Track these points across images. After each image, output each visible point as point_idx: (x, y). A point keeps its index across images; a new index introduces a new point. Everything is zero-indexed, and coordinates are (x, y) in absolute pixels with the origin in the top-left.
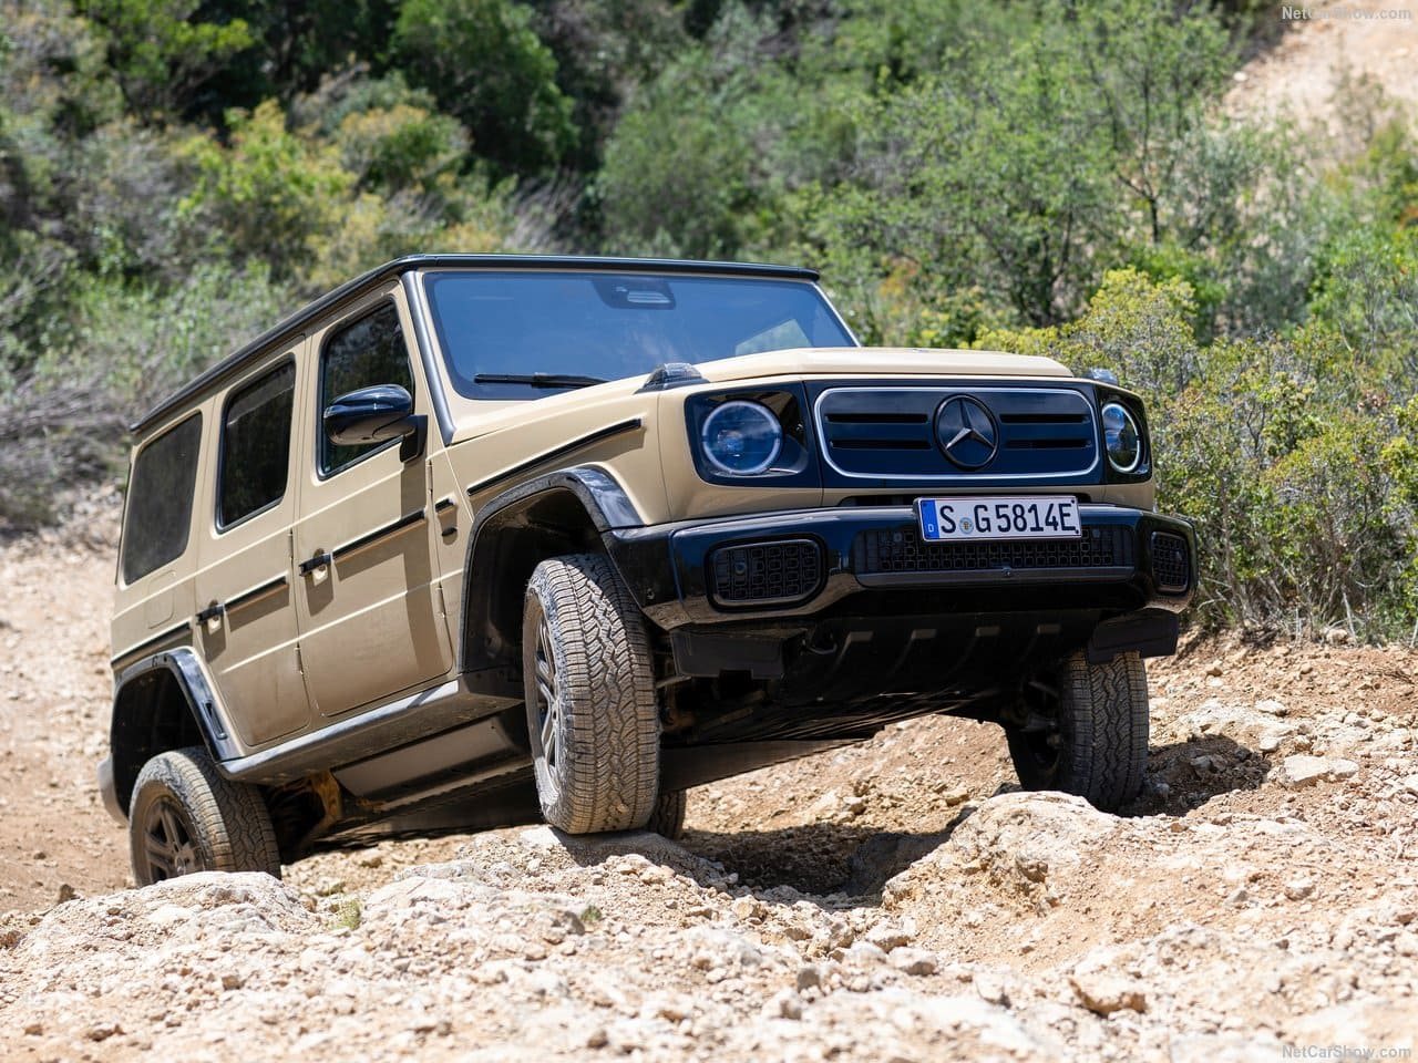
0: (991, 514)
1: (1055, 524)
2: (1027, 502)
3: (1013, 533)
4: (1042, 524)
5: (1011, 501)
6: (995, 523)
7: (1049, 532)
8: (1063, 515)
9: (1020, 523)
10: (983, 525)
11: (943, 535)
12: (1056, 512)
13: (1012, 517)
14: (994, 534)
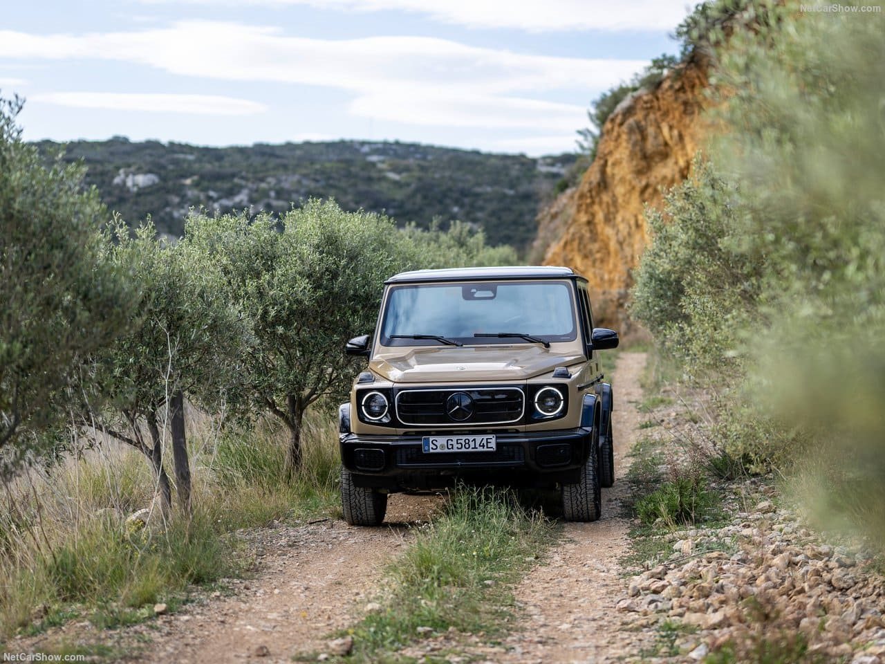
0: (454, 443)
1: (483, 446)
2: (471, 438)
3: (463, 450)
4: (477, 446)
5: (464, 437)
6: (456, 446)
7: (480, 449)
8: (487, 442)
9: (467, 446)
10: (450, 447)
11: (431, 451)
12: (485, 442)
13: (464, 444)
14: (455, 450)
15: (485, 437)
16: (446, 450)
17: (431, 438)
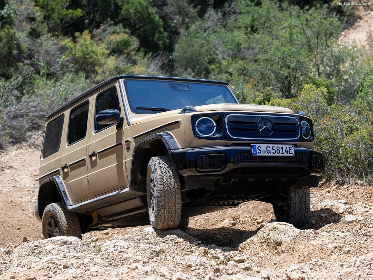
15: (288, 146)
16: (266, 154)
17: (257, 146)
